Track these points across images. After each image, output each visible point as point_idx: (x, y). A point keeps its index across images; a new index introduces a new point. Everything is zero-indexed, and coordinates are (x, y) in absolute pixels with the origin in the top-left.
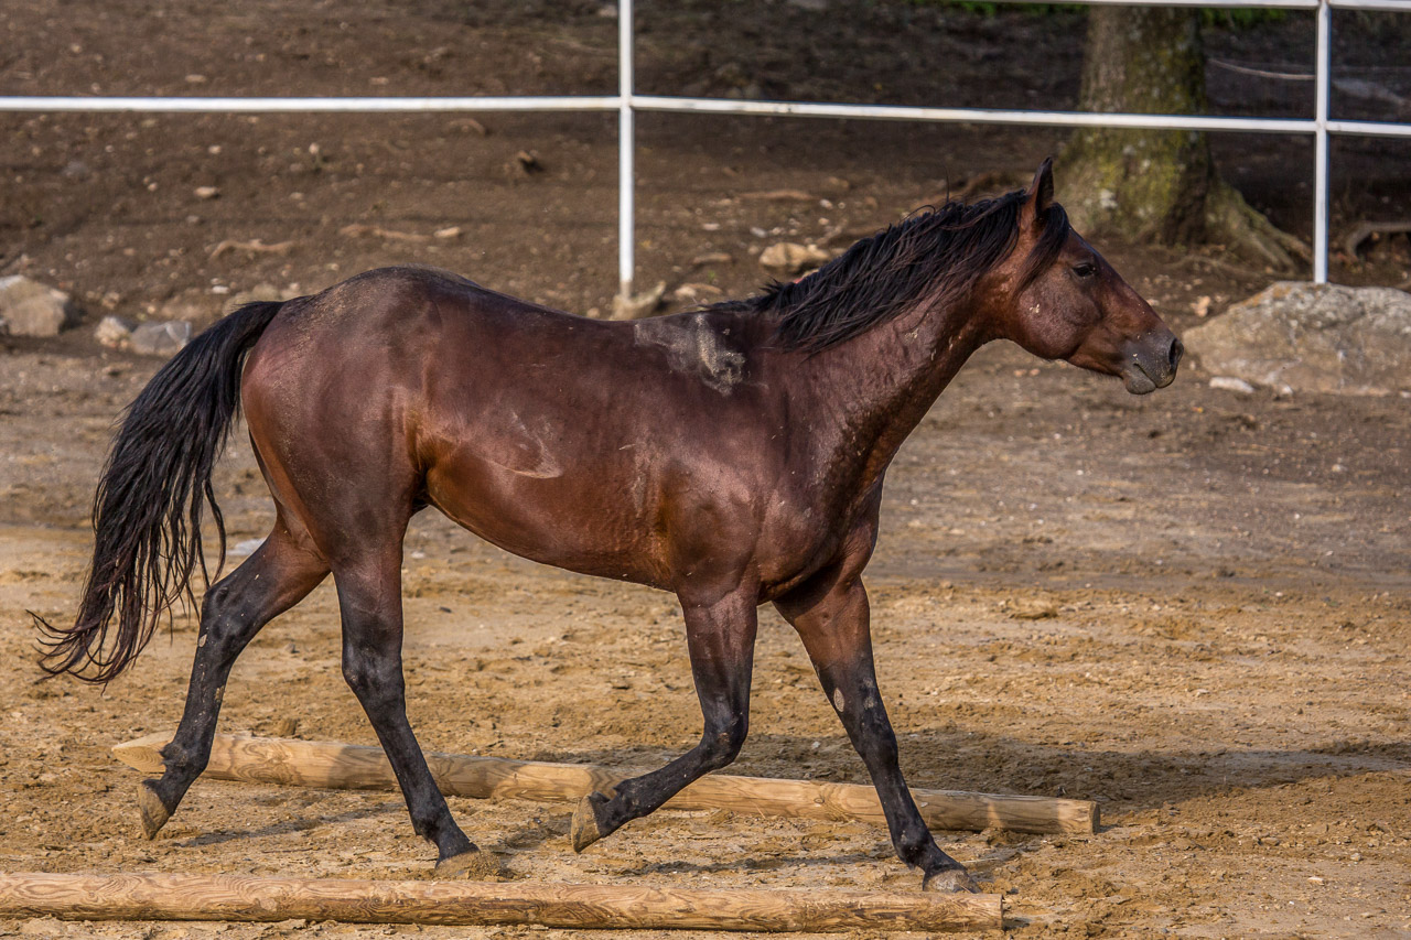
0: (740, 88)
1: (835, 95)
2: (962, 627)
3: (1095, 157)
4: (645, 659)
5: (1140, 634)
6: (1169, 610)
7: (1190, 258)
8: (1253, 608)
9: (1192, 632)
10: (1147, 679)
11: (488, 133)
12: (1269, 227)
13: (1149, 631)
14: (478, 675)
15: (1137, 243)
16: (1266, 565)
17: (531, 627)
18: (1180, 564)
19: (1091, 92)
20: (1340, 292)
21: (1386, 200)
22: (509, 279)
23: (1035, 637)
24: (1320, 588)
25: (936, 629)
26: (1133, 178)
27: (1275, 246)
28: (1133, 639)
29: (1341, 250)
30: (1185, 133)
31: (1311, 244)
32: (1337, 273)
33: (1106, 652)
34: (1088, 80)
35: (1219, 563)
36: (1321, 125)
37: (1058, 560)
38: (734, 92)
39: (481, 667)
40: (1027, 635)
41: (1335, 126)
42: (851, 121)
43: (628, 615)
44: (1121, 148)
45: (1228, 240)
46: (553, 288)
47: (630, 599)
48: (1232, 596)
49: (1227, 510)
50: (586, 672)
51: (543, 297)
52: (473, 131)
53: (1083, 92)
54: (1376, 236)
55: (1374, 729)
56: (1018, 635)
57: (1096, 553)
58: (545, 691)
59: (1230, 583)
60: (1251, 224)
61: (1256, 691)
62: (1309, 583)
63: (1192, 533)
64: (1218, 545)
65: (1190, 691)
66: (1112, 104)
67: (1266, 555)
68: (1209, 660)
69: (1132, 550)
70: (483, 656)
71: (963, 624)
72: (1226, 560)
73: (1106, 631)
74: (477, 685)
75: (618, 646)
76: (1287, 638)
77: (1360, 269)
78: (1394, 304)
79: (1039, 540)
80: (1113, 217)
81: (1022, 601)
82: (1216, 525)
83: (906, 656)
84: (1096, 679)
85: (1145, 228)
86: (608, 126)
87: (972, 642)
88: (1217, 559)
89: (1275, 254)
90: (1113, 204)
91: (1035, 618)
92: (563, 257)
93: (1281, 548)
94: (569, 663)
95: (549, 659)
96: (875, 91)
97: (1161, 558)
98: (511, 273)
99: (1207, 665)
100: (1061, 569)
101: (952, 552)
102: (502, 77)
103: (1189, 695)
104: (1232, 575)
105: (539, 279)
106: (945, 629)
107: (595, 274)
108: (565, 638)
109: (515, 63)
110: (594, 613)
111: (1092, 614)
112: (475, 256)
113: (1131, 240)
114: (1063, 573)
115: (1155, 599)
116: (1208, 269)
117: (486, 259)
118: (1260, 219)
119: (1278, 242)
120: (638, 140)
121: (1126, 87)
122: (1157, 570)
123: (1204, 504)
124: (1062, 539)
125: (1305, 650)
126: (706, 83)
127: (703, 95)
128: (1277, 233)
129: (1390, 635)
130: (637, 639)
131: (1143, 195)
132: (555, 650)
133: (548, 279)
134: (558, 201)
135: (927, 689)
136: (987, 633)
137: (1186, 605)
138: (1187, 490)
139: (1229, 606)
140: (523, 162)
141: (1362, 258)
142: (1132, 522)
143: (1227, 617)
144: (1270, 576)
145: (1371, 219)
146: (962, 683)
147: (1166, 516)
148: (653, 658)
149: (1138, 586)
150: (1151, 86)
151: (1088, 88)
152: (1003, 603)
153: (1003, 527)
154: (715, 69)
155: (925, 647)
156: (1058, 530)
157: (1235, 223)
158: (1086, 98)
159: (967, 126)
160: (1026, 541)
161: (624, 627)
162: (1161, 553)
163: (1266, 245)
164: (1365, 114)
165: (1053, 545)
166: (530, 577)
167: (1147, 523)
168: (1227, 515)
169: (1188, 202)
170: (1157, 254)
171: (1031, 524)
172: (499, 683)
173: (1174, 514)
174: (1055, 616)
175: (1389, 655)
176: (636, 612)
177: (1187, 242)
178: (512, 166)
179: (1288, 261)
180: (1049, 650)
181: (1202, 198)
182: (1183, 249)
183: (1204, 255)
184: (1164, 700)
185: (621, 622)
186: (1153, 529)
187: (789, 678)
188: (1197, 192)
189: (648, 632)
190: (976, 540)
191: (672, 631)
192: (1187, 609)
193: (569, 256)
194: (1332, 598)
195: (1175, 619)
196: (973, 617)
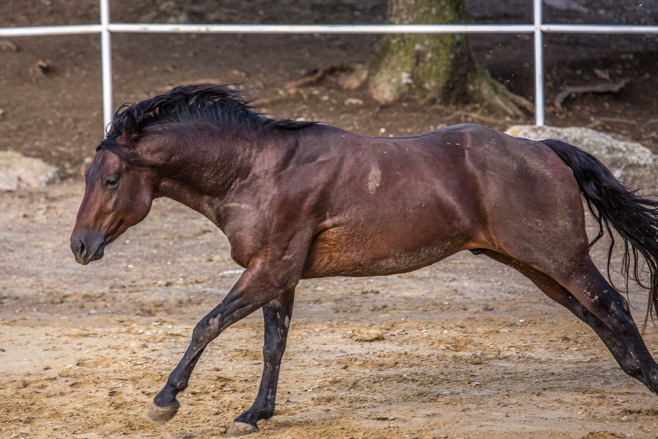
0: (176, 16)
1: (235, 18)
2: (326, 348)
3: (398, 52)
4: (128, 376)
5: (437, 348)
6: (453, 333)
7: (459, 113)
8: (505, 330)
9: (469, 346)
10: (443, 377)
11: (19, 50)
12: (507, 92)
13: (442, 346)
14: (23, 391)
15: (426, 104)
16: (513, 303)
17: (56, 358)
18: (459, 304)
19: (394, 12)
20: (552, 131)
21: (579, 72)
22: (35, 140)
23: (371, 353)
24: (547, 316)
25: (310, 350)
26: (421, 65)
27: (511, 104)
28: (432, 352)
29: (552, 104)
30: (453, 35)
31: (533, 101)
32: (550, 119)
33: (416, 361)
34: (392, 5)
35: (483, 302)
36: (537, 28)
37: (383, 304)
38: (172, 19)
39: (26, 385)
40: (366, 351)
41: (546, 28)
42: (245, 35)
43: (117, 349)
44: (414, 46)
45: (482, 100)
46: (62, 144)
47: (118, 338)
48: (493, 323)
49: (487, 269)
50: (91, 386)
51: (57, 151)
52: (9, 49)
53: (389, 12)
54: (574, 95)
55: (584, 404)
56: (361, 352)
57: (406, 298)
58: (66, 399)
59: (490, 314)
60: (496, 91)
61: (510, 382)
62: (540, 313)
63: (466, 284)
64: (483, 291)
65: (469, 383)
66: (407, 19)
67: (513, 297)
68: (480, 363)
69: (429, 296)
70: (27, 378)
71: (326, 346)
72: (488, 300)
73: (415, 347)
74: (23, 397)
75: (111, 369)
76: (527, 348)
77: (564, 116)
78: (586, 137)
79: (372, 292)
80: (410, 89)
81: (362, 330)
82: (481, 279)
83: (292, 368)
84: (410, 378)
85: (429, 96)
86: (93, 43)
87: (332, 357)
88: (482, 300)
89: (511, 108)
90: (410, 81)
91: (371, 341)
92: (68, 126)
93: (522, 292)
94: (81, 380)
95: (68, 378)
96: (259, 15)
97: (447, 300)
98: (36, 137)
99: (479, 366)
100: (386, 309)
101: (317, 301)
102: (27, 14)
103: (468, 386)
104: (492, 310)
105: (53, 140)
106: (315, 349)
107: (89, 136)
108: (78, 364)
109: (34, 6)
110: (96, 348)
111: (406, 337)
112: (13, 127)
113: (422, 102)
114: (387, 312)
115: (445, 326)
116: (470, 119)
117: (20, 128)
118: (501, 87)
119: (513, 101)
120: (113, 51)
121: (416, 8)
122: (445, 308)
123: (473, 266)
124: (386, 290)
125: (539, 356)
126: (154, 14)
127: (153, 21)
128: (512, 96)
129: (592, 344)
130: (123, 363)
131: (428, 75)
132: (71, 373)
133: (59, 140)
134: (64, 91)
135: (305, 389)
136: (341, 351)
137: (464, 330)
138: (462, 258)
139: (491, 329)
140: (42, 67)
141: (565, 109)
142: (428, 278)
143: (490, 336)
144: (516, 309)
145: (570, 84)
146: (327, 383)
147: (449, 274)
148: (134, 375)
149: (434, 319)
150: (431, 7)
151: (392, 10)
152: (350, 332)
153: (349, 284)
154: (159, 6)
155: (303, 361)
156: (383, 285)
157: (486, 90)
158: (391, 15)
159: (317, 36)
160: (363, 293)
161: (114, 356)
162: (447, 298)
163: (505, 103)
164: (564, 20)
165: (380, 295)
166: (54, 327)
167: (438, 279)
168: (487, 272)
169: (456, 78)
170: (438, 112)
171: (365, 282)
172: (37, 395)
173: (454, 272)
174: (383, 339)
175: (593, 357)
176: (123, 346)
177: (456, 103)
178: (34, 69)
179: (519, 113)
180: (381, 360)
181: (465, 75)
182: (454, 107)
183: (467, 111)
184: (453, 390)
185: (113, 353)
186: (442, 283)
187: (219, 384)
188: (461, 71)
189: (130, 359)
190: (332, 293)
191: (145, 357)
192: (465, 332)
193: (72, 125)
194: (555, 322)
195: (458, 338)
196: (332, 341)
